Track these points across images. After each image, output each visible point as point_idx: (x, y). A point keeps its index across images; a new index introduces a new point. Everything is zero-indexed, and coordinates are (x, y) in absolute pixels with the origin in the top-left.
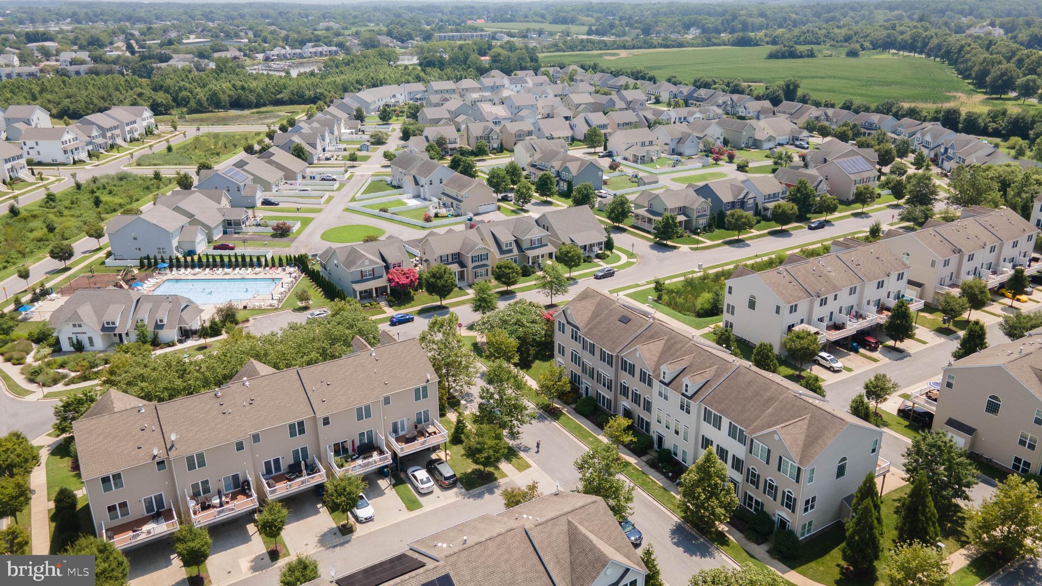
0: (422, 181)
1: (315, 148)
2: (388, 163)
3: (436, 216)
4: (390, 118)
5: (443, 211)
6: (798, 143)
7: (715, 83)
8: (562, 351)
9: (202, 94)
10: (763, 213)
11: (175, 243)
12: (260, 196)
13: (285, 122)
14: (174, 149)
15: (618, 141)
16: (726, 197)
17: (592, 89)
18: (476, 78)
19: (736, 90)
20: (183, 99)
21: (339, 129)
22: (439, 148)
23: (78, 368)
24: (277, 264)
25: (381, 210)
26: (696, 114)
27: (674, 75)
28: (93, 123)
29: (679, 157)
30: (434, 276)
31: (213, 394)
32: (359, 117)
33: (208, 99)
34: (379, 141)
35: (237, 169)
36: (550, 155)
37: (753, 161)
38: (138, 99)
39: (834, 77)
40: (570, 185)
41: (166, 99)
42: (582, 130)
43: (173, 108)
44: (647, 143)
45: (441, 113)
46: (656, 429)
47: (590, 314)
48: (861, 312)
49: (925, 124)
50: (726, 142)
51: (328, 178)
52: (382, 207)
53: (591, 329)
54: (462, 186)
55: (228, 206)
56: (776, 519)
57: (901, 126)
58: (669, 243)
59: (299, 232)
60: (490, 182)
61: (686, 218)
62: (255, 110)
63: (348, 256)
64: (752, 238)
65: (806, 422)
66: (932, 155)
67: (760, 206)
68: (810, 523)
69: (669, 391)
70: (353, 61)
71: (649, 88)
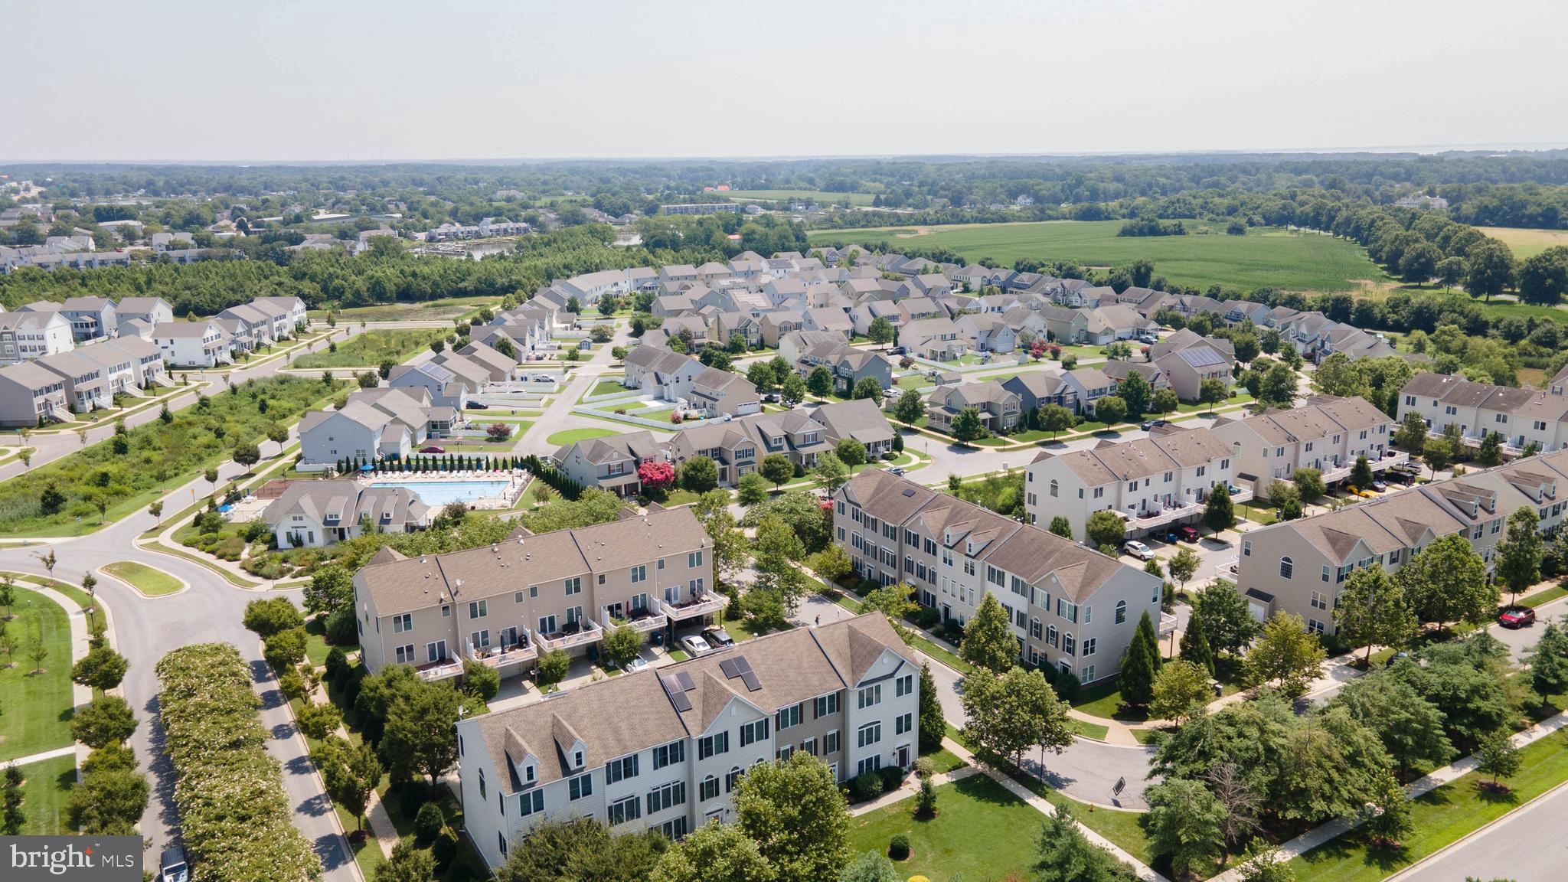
0: (667, 378)
1: (524, 345)
2: (618, 362)
3: (686, 418)
4: (613, 311)
5: (694, 413)
6: (1143, 337)
7: (1043, 266)
8: (842, 534)
9: (360, 283)
10: (1087, 412)
11: (377, 444)
12: (465, 398)
13: (477, 315)
14: (338, 347)
15: (911, 334)
16: (1040, 391)
17: (880, 274)
18: (723, 261)
19: (1071, 274)
20: (336, 289)
21: (550, 322)
22: (684, 341)
23: (303, 562)
24: (500, 466)
25: (617, 412)
26: (1015, 302)
27: (988, 256)
28: (237, 318)
29: (989, 353)
30: (694, 468)
31: (490, 549)
32: (573, 308)
33: (368, 289)
34: (602, 337)
35: (436, 365)
36: (825, 348)
37: (1083, 358)
38: (279, 289)
39: (1206, 260)
40: (850, 383)
41: (314, 289)
42: (866, 322)
43: (322, 301)
44: (948, 337)
45: (683, 302)
46: (942, 600)
47: (871, 491)
48: (1180, 502)
49: (1302, 314)
50: (1051, 336)
51: (544, 379)
52: (617, 409)
53: (873, 504)
54: (718, 382)
55: (429, 406)
56: (1059, 667)
57: (1273, 316)
58: (970, 444)
59: (519, 436)
60: (751, 377)
61: (991, 416)
62: (430, 303)
63: (593, 450)
64: (1071, 439)
65: (1084, 566)
66: (1309, 351)
67: (1083, 404)
68: (1092, 668)
69: (954, 555)
70: (555, 241)
71: (955, 273)
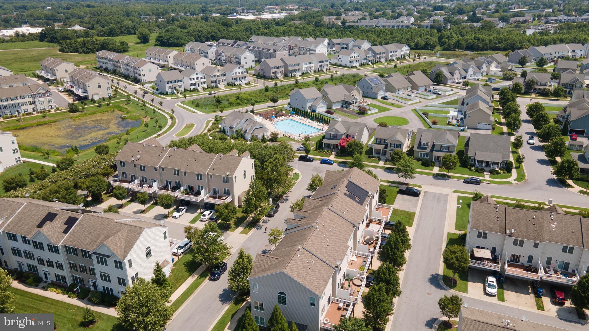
11: (309, 105)
12: (382, 94)
14: (399, 66)
32: (522, 62)
51: (436, 92)
58: (569, 182)
